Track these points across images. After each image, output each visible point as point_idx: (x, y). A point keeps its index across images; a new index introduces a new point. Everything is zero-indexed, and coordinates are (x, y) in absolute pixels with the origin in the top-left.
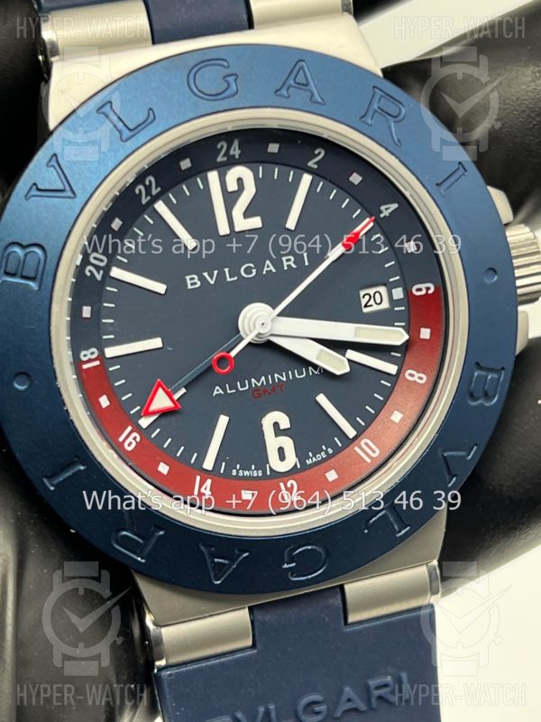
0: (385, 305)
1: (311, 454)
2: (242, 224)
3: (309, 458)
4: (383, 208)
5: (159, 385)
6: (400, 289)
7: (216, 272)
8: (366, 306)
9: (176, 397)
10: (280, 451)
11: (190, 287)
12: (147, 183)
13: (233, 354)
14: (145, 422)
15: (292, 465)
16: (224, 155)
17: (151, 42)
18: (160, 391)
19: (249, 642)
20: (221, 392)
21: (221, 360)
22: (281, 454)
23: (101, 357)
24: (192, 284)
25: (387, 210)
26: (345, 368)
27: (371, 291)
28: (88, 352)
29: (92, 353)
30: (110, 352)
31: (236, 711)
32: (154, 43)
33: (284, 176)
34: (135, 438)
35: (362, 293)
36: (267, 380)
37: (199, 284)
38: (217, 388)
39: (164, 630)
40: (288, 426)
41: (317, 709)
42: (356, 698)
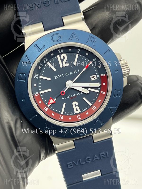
0: (96, 79)
1: (83, 110)
4: (93, 59)
6: (99, 75)
7: (61, 75)
8: (92, 79)
9: (54, 100)
10: (77, 109)
11: (55, 78)
12: (45, 59)
13: (65, 91)
14: (49, 106)
15: (79, 112)
16: (60, 52)
18: (51, 99)
19: (74, 147)
20: (64, 98)
21: (62, 93)
22: (77, 110)
23: (39, 93)
24: (56, 78)
25: (94, 60)
26: (88, 92)
27: (93, 76)
28: (36, 93)
29: (37, 93)
30: (41, 92)
31: (73, 160)
32: (45, 31)
33: (73, 55)
34: (47, 109)
35: (91, 77)
36: (73, 95)
37: (57, 78)
39: (56, 146)
40: (78, 104)
41: (90, 160)
42: (97, 157)
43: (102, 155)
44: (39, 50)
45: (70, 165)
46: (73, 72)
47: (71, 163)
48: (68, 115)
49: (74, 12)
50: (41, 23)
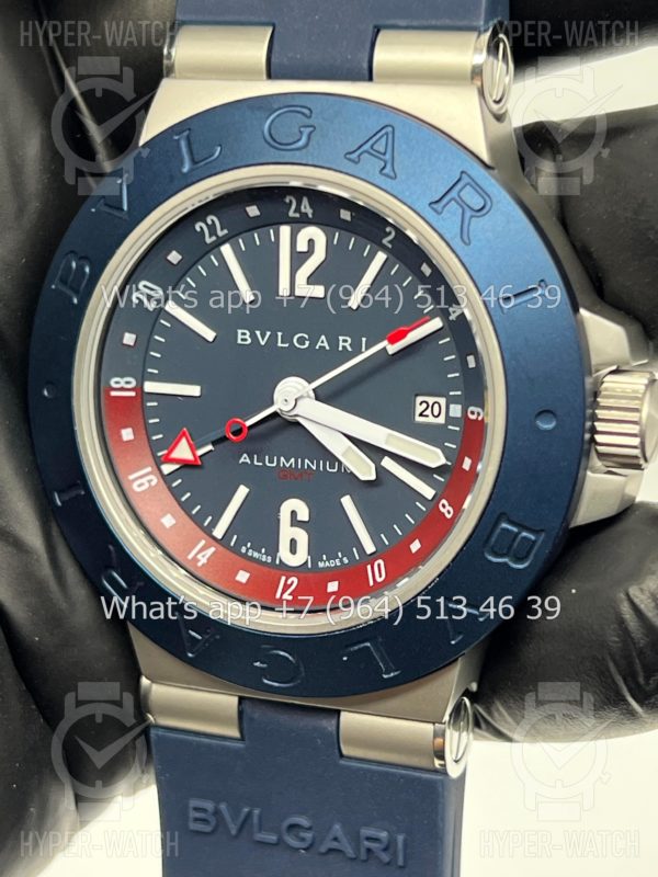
0: (441, 420)
1: (324, 557)
3: (322, 560)
5: (184, 434)
6: (458, 407)
7: (268, 333)
8: (421, 415)
9: (200, 452)
10: (293, 543)
11: (239, 341)
12: (209, 222)
13: (248, 423)
14: (167, 468)
15: (303, 562)
16: (295, 211)
17: (265, 76)
18: (184, 441)
19: (236, 734)
20: (248, 461)
23: (139, 389)
24: (242, 340)
26: (371, 474)
27: (431, 400)
28: (122, 380)
29: (129, 382)
30: (150, 387)
32: (269, 76)
33: (359, 248)
34: (149, 482)
35: (419, 399)
37: (249, 341)
38: (245, 455)
39: (156, 687)
40: (306, 519)
41: (302, 834)
42: (344, 840)
43: (368, 839)
44: (189, 165)
45: (198, 815)
46: (333, 342)
47: (209, 806)
48: (245, 556)
49: (448, 22)
50: (267, 33)
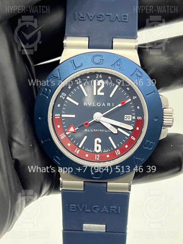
0: (130, 120)
2: (99, 93)
3: (104, 151)
4: (133, 97)
5: (72, 126)
6: (134, 117)
7: (91, 103)
8: (126, 119)
9: (76, 129)
10: (98, 148)
11: (84, 105)
12: (78, 80)
13: (89, 123)
14: (67, 133)
15: (100, 151)
16: (98, 77)
17: (88, 48)
18: (72, 127)
19: (83, 190)
20: (87, 130)
21: (86, 124)
23: (61, 116)
25: (134, 98)
26: (116, 132)
27: (128, 116)
28: (57, 115)
29: (58, 115)
30: (63, 116)
31: (78, 204)
34: (64, 136)
35: (125, 116)
37: (86, 105)
38: (86, 129)
39: (63, 181)
40: (101, 142)
41: (97, 209)
42: (106, 209)
43: (112, 208)
44: (75, 68)
45: (72, 208)
46: (106, 104)
47: (75, 205)
48: (86, 151)
49: (129, 37)
50: (88, 38)
